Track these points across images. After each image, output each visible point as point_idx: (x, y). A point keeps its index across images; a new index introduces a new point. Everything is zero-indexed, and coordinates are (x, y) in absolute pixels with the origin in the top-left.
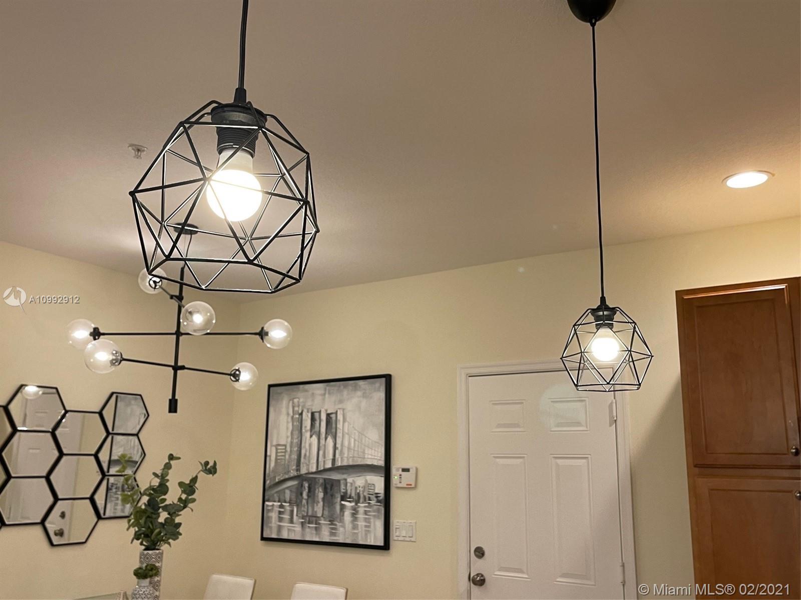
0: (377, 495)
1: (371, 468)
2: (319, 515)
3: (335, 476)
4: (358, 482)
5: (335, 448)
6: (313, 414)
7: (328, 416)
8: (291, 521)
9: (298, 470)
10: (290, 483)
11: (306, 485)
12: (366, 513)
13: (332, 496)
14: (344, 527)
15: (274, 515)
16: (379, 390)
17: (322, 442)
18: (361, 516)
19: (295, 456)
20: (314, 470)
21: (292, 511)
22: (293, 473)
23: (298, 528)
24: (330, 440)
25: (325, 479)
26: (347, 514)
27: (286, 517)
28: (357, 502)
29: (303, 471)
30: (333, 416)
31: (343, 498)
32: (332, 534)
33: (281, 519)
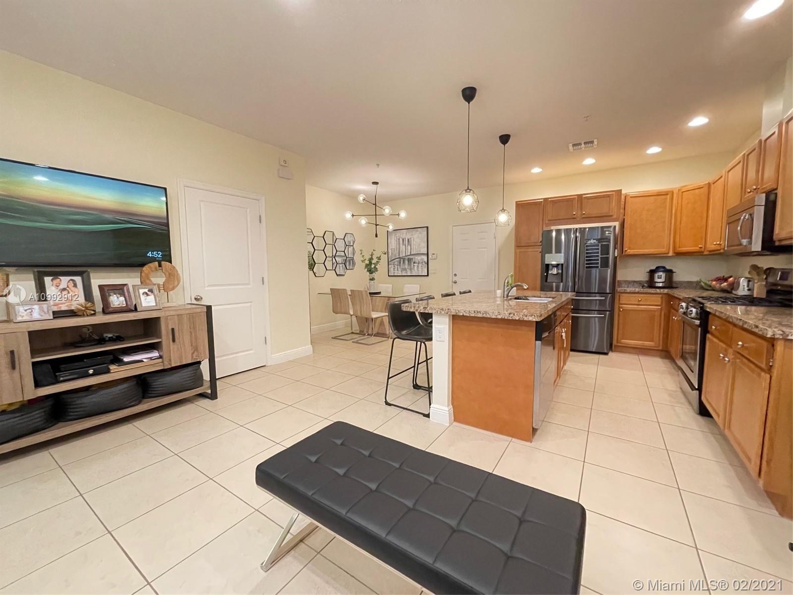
0: (425, 262)
1: (423, 254)
2: (407, 268)
3: (411, 257)
4: (418, 258)
5: (411, 249)
6: (403, 239)
7: (408, 240)
8: (398, 270)
9: (399, 255)
10: (397, 260)
11: (402, 260)
12: (421, 267)
13: (411, 263)
14: (414, 271)
15: (392, 269)
16: (424, 231)
17: (407, 247)
18: (420, 267)
19: (398, 252)
20: (404, 255)
21: (398, 268)
22: (398, 257)
23: (400, 272)
24: (409, 246)
25: (408, 258)
26: (416, 268)
27: (396, 269)
28: (419, 264)
29: (401, 256)
30: (410, 240)
31: (414, 263)
32: (411, 273)
33: (394, 270)
